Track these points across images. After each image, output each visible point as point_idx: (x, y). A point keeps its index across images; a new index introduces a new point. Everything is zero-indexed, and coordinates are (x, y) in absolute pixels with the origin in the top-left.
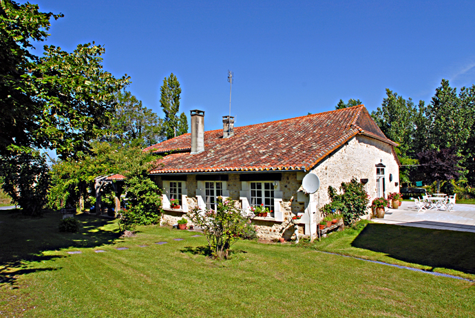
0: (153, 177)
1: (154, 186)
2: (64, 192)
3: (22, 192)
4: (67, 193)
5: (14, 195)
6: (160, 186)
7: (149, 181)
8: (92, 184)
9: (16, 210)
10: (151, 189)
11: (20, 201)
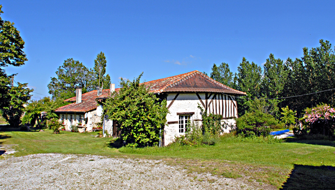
0: (56, 113)
1: (56, 116)
2: (30, 118)
3: (10, 118)
4: (31, 118)
5: (7, 118)
6: (59, 116)
7: (54, 114)
8: (40, 115)
9: (8, 125)
10: (55, 117)
11: (10, 121)
